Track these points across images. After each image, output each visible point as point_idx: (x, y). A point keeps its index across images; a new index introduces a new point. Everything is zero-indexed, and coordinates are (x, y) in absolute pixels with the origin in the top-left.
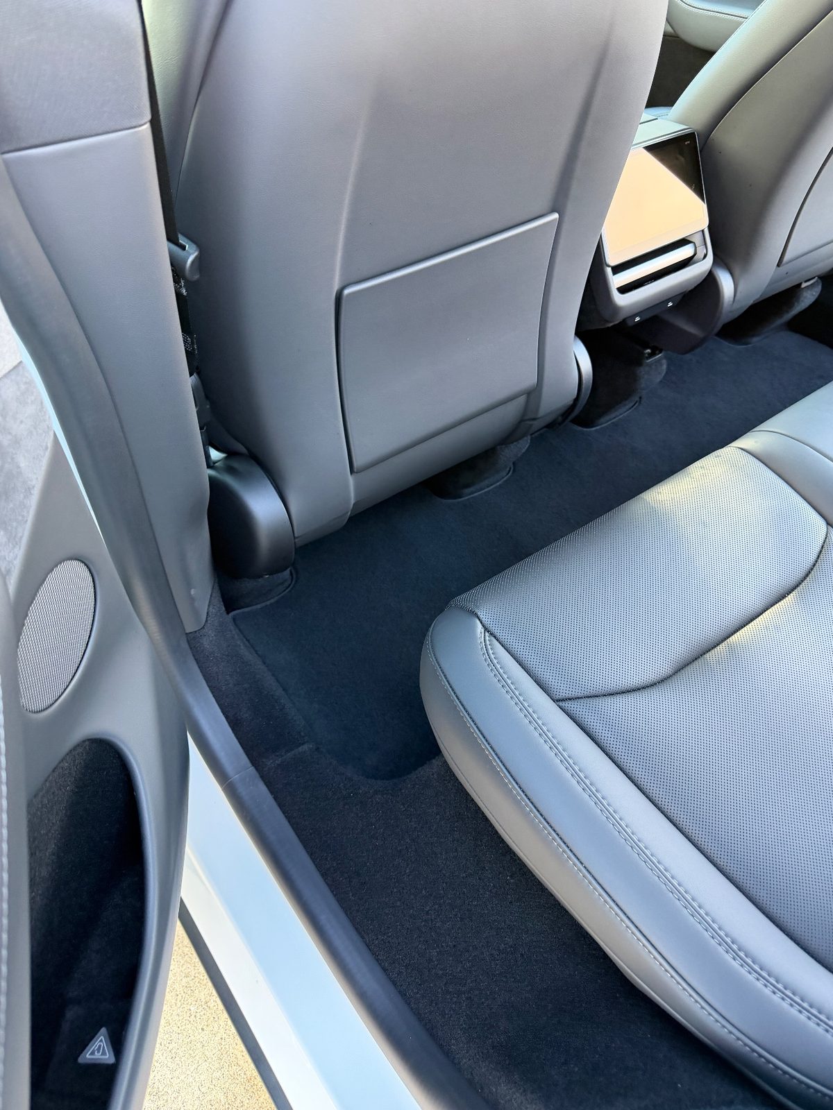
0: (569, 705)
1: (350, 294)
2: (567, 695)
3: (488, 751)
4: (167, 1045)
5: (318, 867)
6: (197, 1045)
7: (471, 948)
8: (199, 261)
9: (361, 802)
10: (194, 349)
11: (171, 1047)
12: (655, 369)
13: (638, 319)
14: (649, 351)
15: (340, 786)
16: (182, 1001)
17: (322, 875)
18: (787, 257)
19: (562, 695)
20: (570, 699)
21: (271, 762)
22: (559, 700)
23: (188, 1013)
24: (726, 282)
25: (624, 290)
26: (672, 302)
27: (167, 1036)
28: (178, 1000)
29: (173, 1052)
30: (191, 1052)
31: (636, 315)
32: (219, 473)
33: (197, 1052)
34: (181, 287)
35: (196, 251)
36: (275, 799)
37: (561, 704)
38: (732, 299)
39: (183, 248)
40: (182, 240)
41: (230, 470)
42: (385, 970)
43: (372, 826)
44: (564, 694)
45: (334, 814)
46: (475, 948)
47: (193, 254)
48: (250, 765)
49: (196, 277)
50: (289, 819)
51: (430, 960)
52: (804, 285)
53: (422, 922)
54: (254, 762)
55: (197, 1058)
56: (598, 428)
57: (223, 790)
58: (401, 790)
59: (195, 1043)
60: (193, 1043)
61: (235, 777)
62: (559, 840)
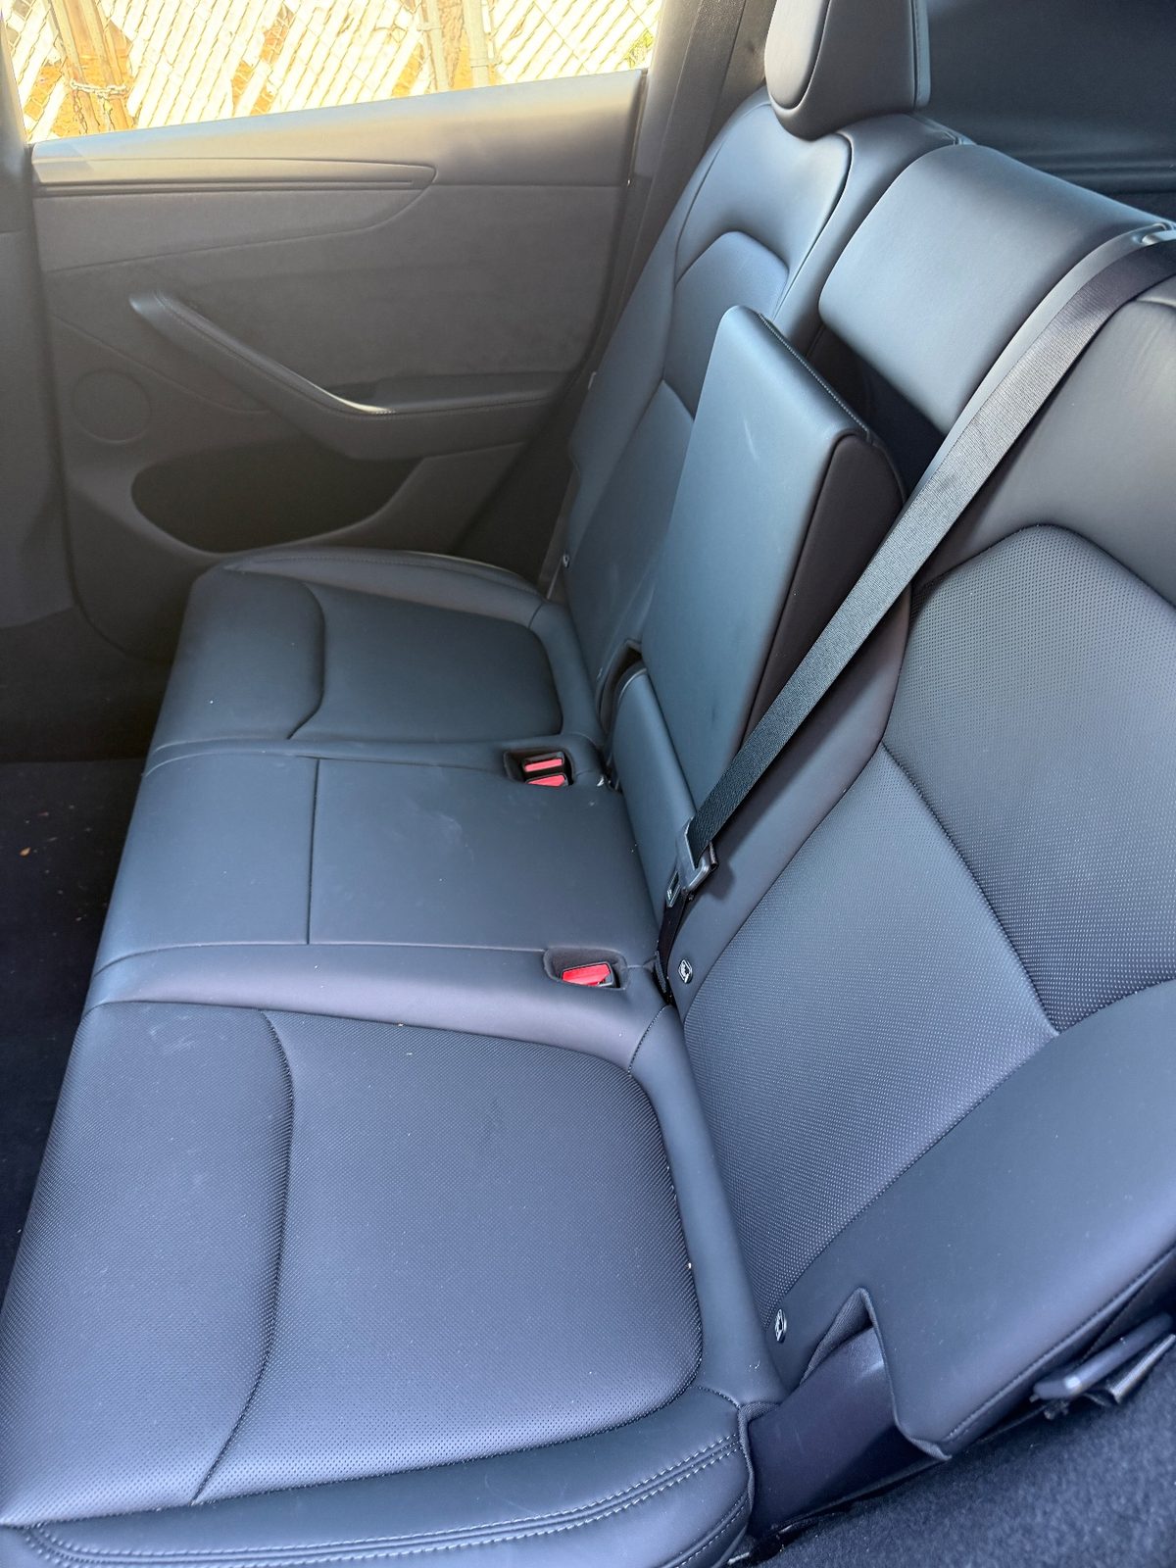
20: (207, 1480)
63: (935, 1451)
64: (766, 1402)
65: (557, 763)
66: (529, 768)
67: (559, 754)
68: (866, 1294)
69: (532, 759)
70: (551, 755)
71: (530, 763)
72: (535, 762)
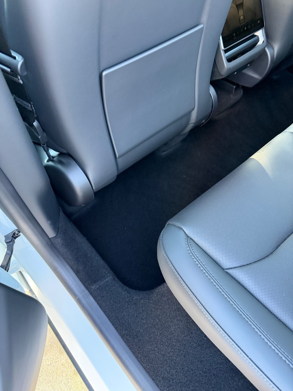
0: (232, 271)
1: (106, 75)
2: (230, 266)
4: (67, 384)
5: (120, 334)
6: (79, 383)
7: (190, 370)
8: (25, 64)
9: (135, 304)
10: (33, 109)
11: (69, 385)
15: (125, 296)
16: (71, 366)
17: (122, 337)
19: (228, 267)
20: (232, 268)
21: (94, 287)
23: (74, 371)
25: (230, 60)
27: (67, 380)
28: (70, 366)
29: (70, 386)
30: (76, 386)
31: (235, 72)
32: (55, 164)
33: (79, 386)
34: (19, 79)
35: (22, 59)
36: (98, 303)
37: (227, 271)
39: (15, 58)
40: (13, 54)
41: (61, 162)
42: (153, 380)
43: (141, 314)
45: (124, 309)
46: (192, 370)
47: (20, 61)
48: (85, 289)
49: (25, 73)
50: (105, 312)
51: (172, 375)
53: (167, 357)
54: (87, 288)
55: (79, 388)
57: (75, 301)
58: (152, 297)
59: (78, 382)
60: (77, 382)
61: (80, 296)
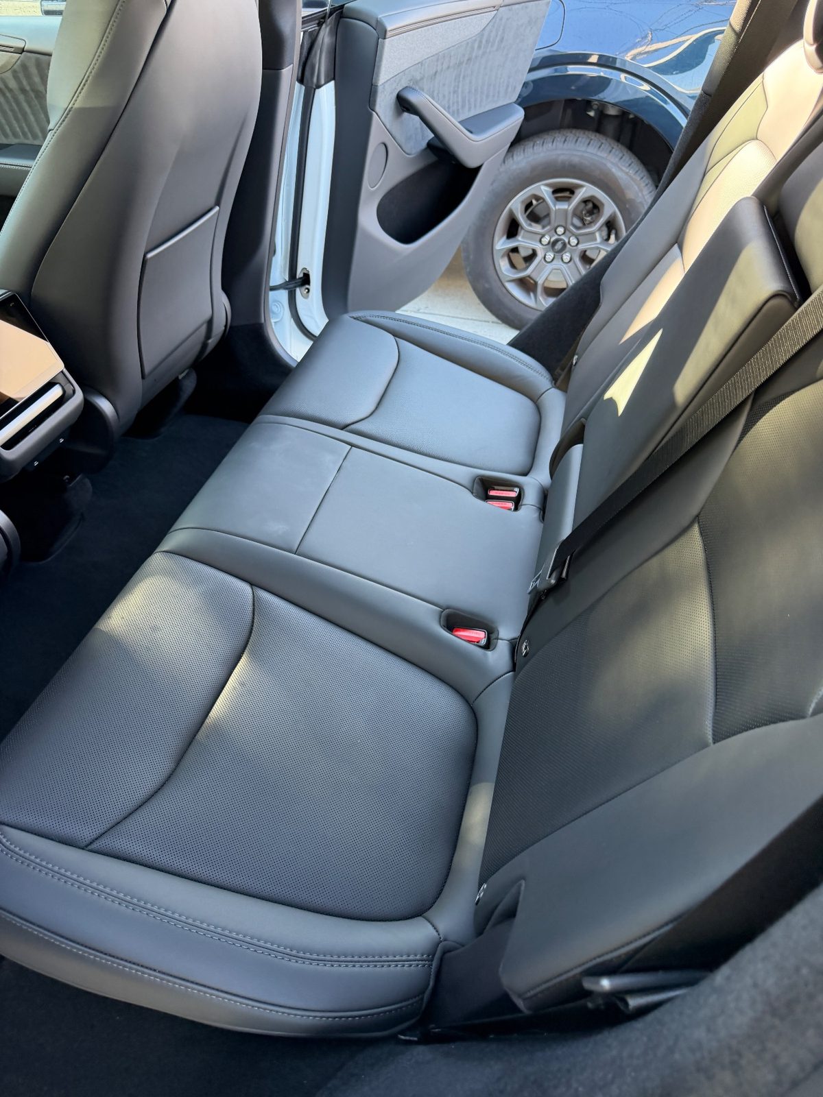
0: (98, 845)
2: (92, 837)
3: (36, 931)
12: (81, 490)
13: (36, 463)
14: (67, 477)
18: (147, 370)
19: (88, 839)
20: (96, 839)
22: (87, 846)
24: (105, 405)
25: (8, 445)
26: (63, 438)
31: (33, 461)
37: (90, 847)
38: (117, 417)
44: (89, 838)
52: (180, 377)
56: (52, 557)
62: (129, 965)
63: (520, 1003)
64: (457, 943)
65: (513, 495)
66: (492, 493)
67: (517, 490)
68: (524, 885)
69: (496, 487)
70: (511, 488)
71: (494, 489)
72: (498, 490)
